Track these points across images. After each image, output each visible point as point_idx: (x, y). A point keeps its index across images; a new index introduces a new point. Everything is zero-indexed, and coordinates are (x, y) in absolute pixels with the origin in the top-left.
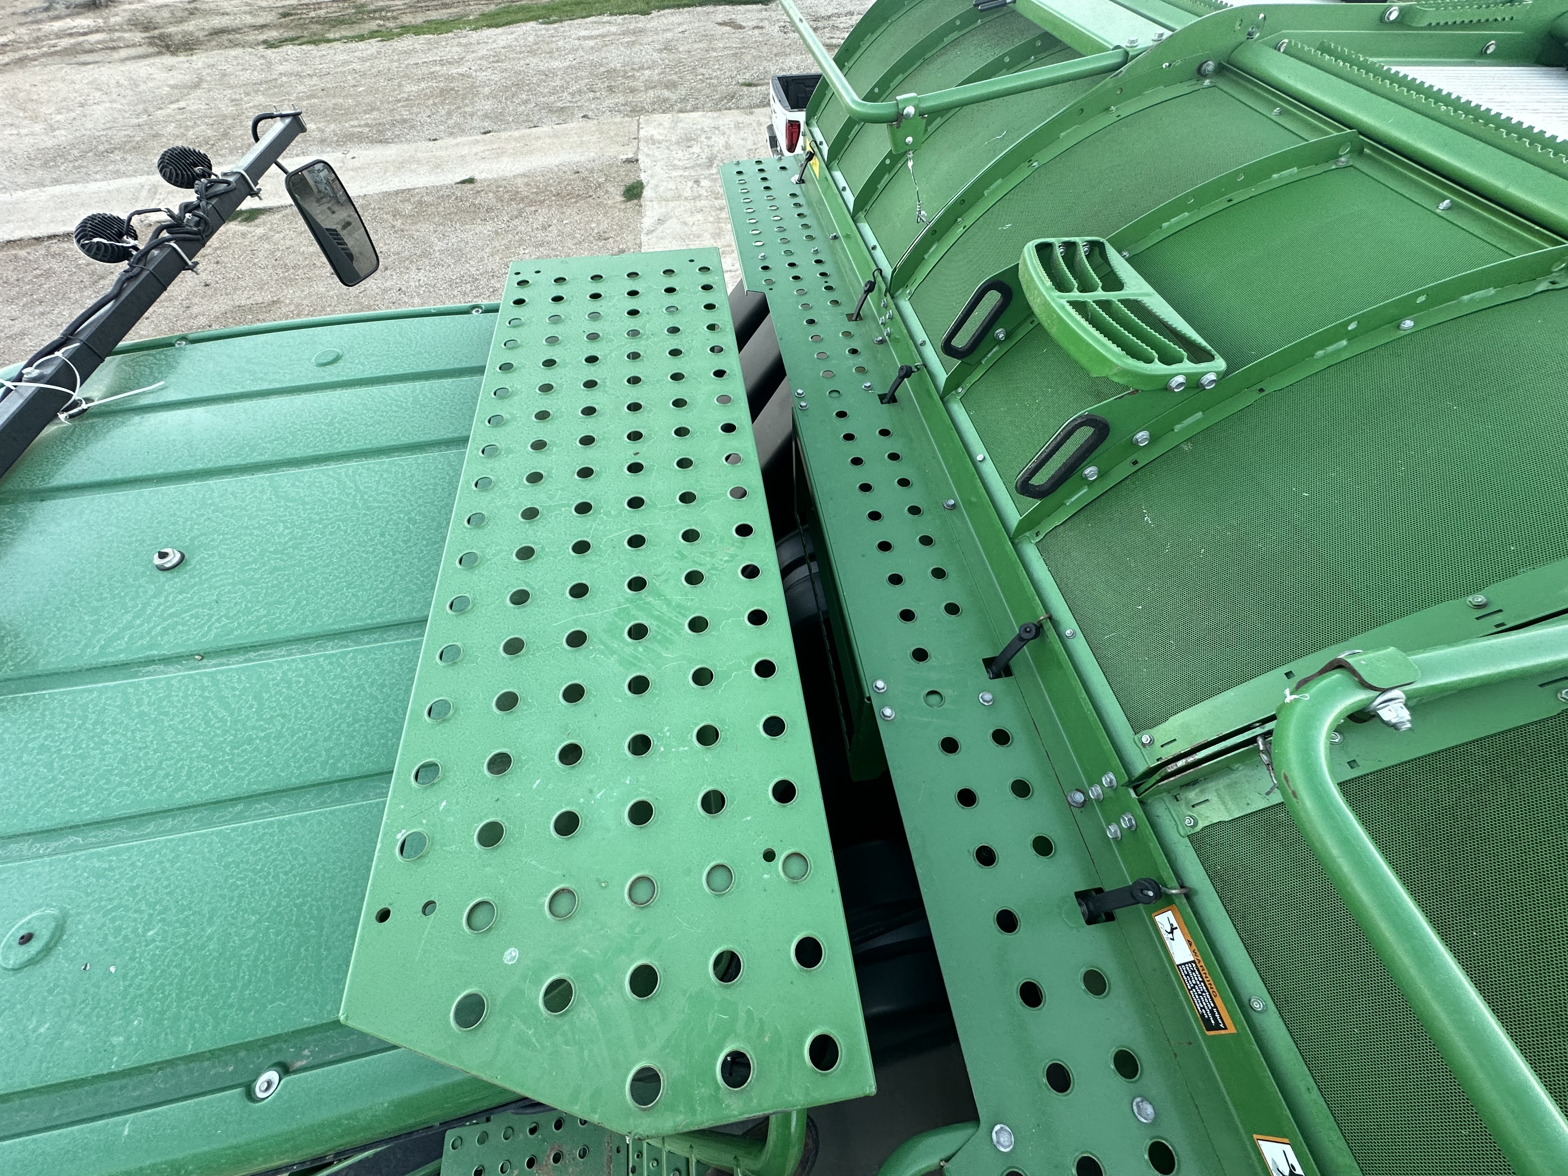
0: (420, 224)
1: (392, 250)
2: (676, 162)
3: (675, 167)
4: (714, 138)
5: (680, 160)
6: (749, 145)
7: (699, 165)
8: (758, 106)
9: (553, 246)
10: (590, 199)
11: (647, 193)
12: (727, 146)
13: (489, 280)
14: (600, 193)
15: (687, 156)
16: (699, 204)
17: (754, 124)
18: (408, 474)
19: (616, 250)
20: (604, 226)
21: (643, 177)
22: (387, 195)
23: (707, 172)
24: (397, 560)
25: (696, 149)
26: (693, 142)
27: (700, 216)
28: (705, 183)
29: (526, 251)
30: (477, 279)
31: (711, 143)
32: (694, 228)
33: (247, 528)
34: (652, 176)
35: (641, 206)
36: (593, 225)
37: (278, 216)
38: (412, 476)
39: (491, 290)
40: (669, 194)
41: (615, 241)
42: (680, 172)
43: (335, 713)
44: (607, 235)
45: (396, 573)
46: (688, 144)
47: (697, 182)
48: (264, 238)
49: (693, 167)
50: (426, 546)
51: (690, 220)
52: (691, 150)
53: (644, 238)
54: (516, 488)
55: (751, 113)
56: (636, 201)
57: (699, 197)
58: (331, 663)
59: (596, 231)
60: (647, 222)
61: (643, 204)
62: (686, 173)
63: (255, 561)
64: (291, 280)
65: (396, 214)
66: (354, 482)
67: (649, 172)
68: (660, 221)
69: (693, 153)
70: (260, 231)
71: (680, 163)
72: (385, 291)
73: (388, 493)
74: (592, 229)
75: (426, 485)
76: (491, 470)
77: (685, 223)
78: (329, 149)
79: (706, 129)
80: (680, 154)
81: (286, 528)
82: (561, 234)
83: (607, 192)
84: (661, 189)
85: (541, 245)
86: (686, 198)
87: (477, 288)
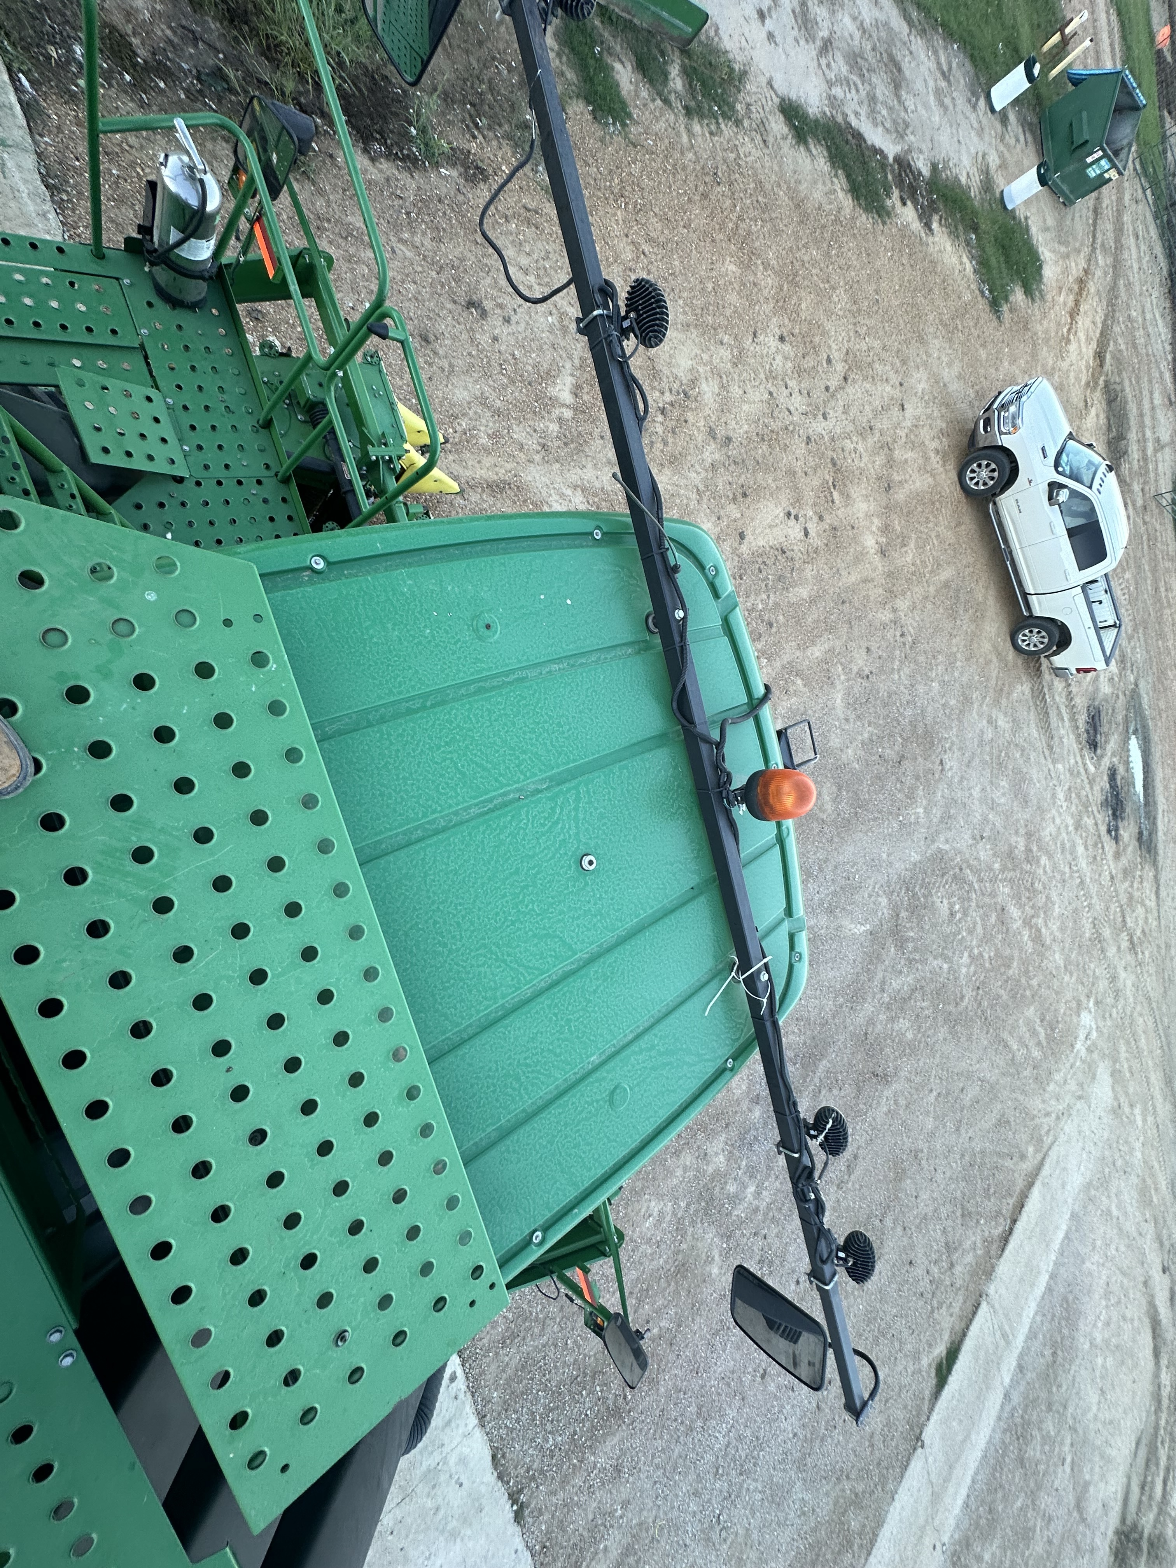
0: (831, 1506)
1: (829, 1440)
13: (730, 1485)
18: (474, 991)
22: (880, 1523)
24: (433, 903)
30: (741, 1474)
33: (560, 902)
37: (927, 1393)
38: (470, 991)
39: (720, 1471)
43: (404, 769)
45: (428, 891)
48: (916, 1357)
50: (417, 924)
54: (338, 979)
58: (430, 807)
63: (535, 875)
64: (869, 1322)
65: (856, 1501)
66: (512, 969)
70: (925, 1361)
73: (479, 966)
75: (453, 985)
76: (372, 992)
78: (956, 1536)
81: (533, 910)
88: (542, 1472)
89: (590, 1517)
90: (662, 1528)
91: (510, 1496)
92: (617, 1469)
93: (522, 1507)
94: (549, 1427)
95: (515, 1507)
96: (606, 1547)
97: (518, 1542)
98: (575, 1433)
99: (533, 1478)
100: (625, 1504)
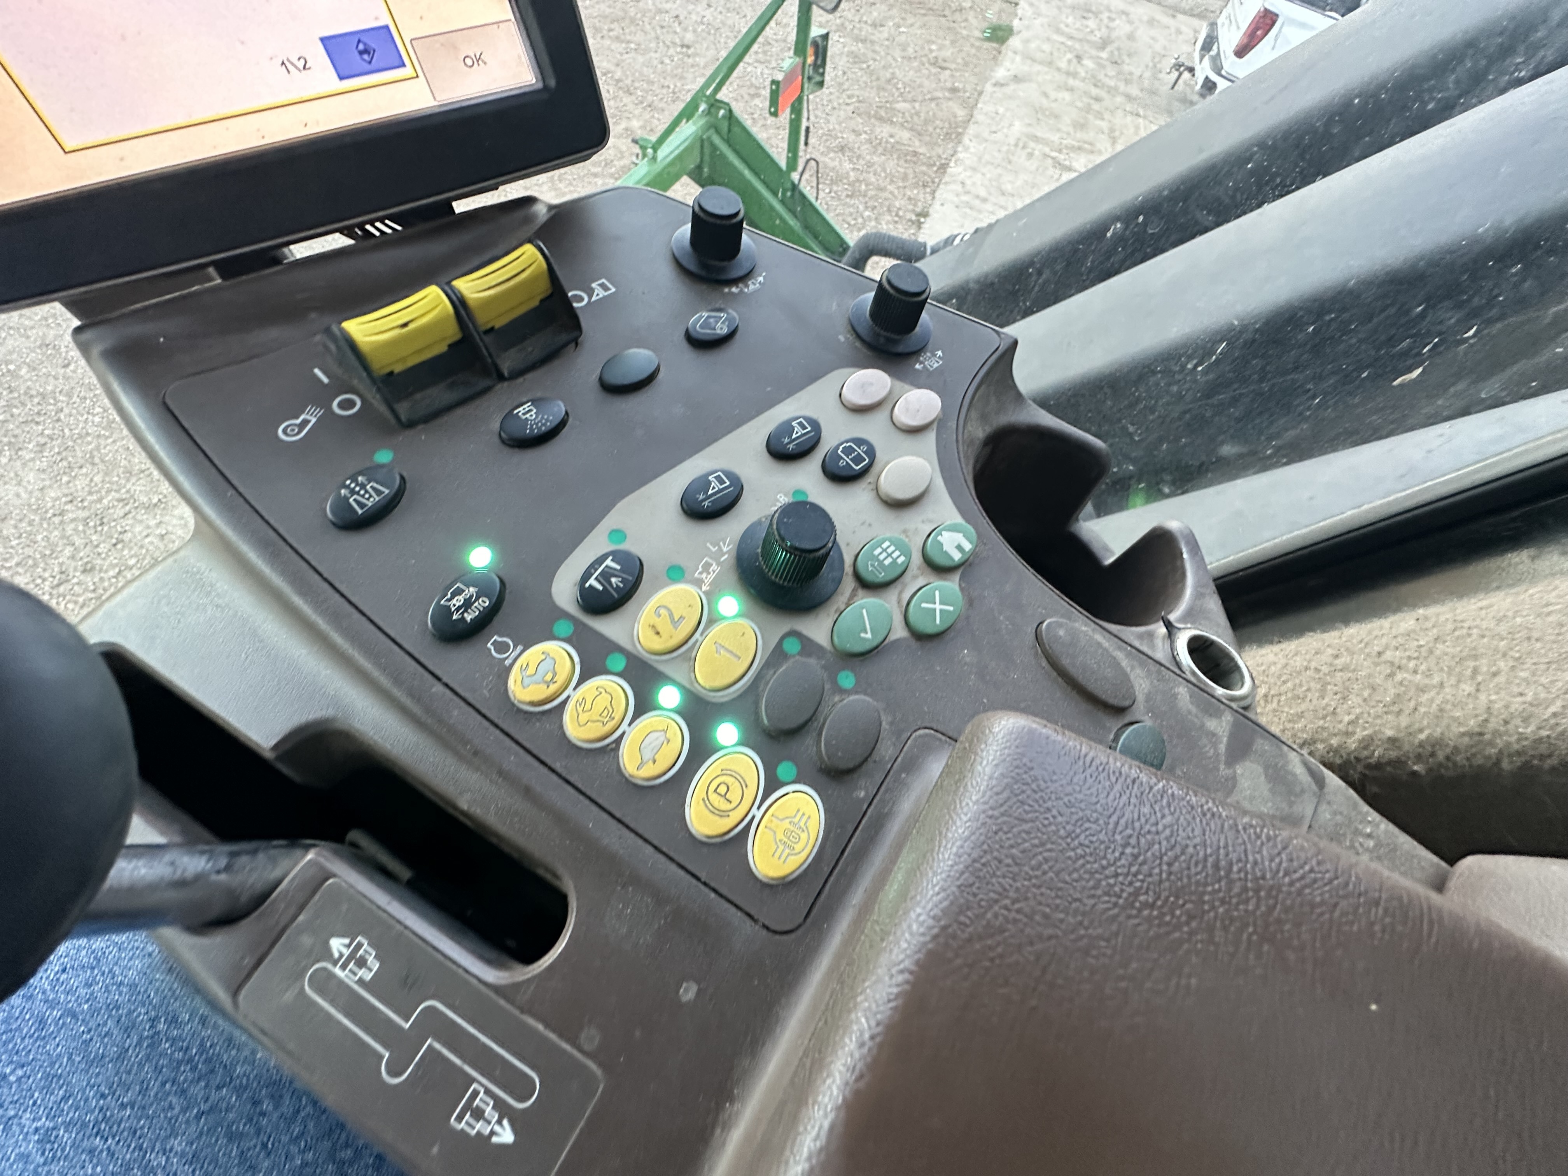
2: (1062, 26)
3: (1058, 31)
4: (1117, 22)
5: (1067, 26)
6: (1158, 47)
7: (1088, 41)
8: (1185, 13)
9: (877, 48)
10: (943, 20)
11: (1014, 42)
12: (1131, 37)
14: (957, 16)
15: (1078, 25)
16: (1071, 82)
17: (1173, 30)
19: (949, 85)
20: (947, 53)
21: (1016, 23)
23: (1094, 52)
25: (1092, 23)
26: (1090, 15)
27: (1067, 96)
28: (1088, 63)
29: (842, 40)
31: (1112, 25)
32: (1054, 105)
34: (1028, 28)
35: (1000, 52)
36: (934, 47)
40: (1039, 56)
41: (952, 76)
42: (1061, 39)
44: (945, 65)
46: (1085, 15)
47: (1079, 58)
49: (1081, 40)
51: (1053, 95)
52: (1085, 22)
53: (989, 88)
55: (1174, 16)
56: (995, 45)
57: (1074, 75)
59: (934, 54)
60: (1000, 73)
61: (1004, 51)
62: (1069, 43)
67: (1025, 22)
68: (1016, 79)
69: (1087, 27)
71: (1066, 30)
72: (660, 11)
74: (931, 51)
77: (1046, 95)
79: (1113, 8)
80: (1070, 20)
82: (891, 39)
83: (966, 20)
84: (1033, 45)
85: (864, 41)
86: (1059, 69)
87: (765, 53)
88: (889, 211)
89: (883, 157)
90: (849, 97)
91: (919, 228)
92: (842, 149)
93: (919, 215)
94: (860, 220)
95: (922, 220)
96: (891, 136)
97: (937, 205)
98: (848, 196)
99: (897, 215)
100: (857, 133)
